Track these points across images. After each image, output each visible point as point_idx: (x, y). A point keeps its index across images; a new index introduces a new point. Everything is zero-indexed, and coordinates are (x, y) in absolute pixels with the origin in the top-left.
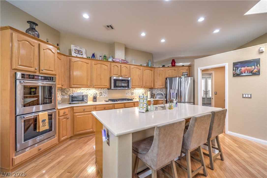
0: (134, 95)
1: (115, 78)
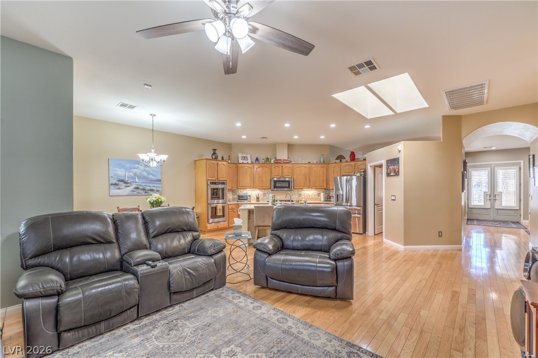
1: (275, 179)
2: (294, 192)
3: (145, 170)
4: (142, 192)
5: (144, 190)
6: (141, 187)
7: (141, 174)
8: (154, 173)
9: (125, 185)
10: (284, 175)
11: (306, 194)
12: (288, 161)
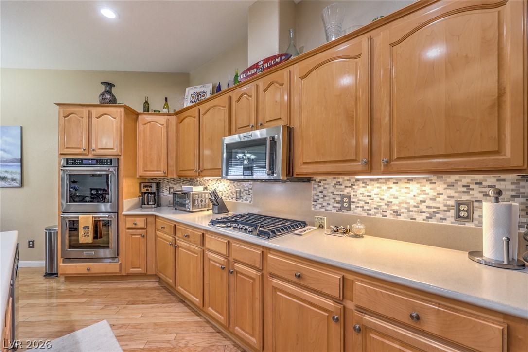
0: (356, 211)
2: (321, 189)
10: (263, 119)
11: (376, 198)
12: (277, 60)
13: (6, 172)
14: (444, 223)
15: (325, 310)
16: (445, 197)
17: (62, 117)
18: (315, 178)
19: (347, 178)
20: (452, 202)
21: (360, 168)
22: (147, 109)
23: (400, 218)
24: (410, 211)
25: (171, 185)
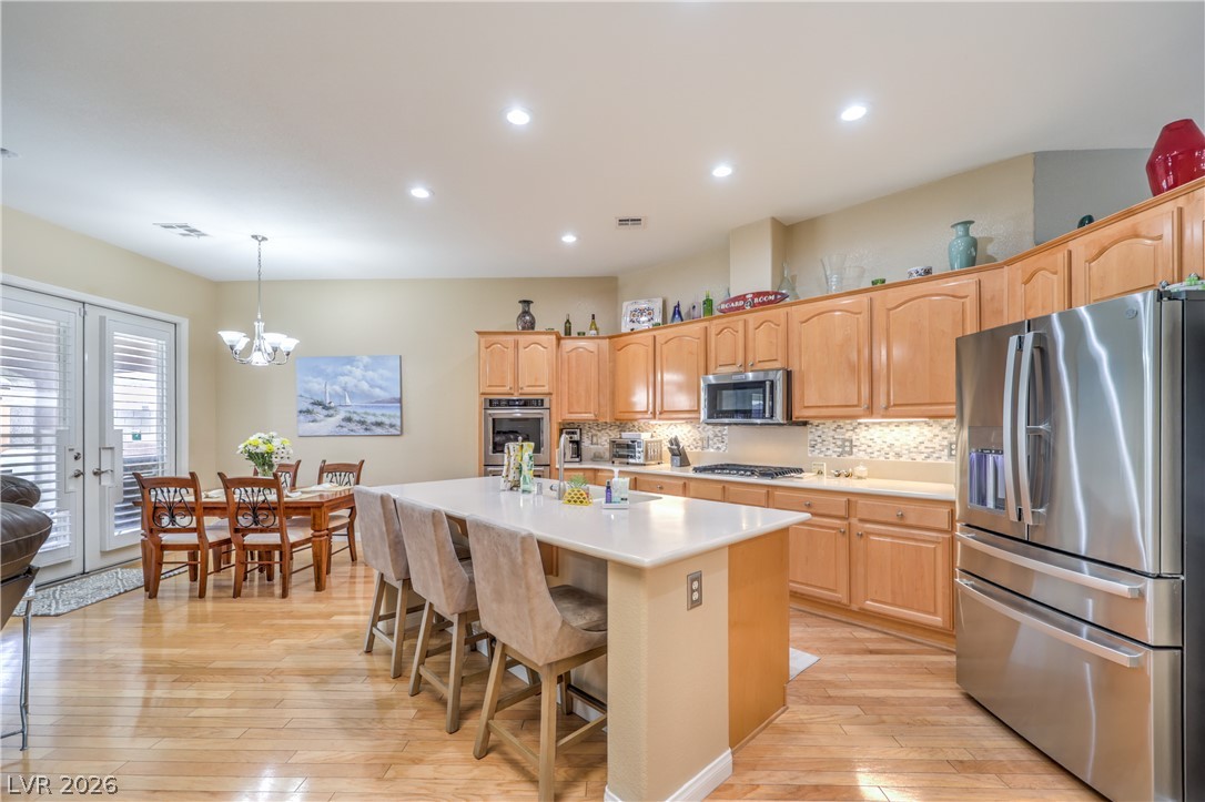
0: (859, 454)
1: (712, 379)
2: (819, 433)
3: (364, 378)
4: (359, 429)
5: (362, 423)
6: (356, 417)
7: (356, 386)
8: (384, 384)
9: (325, 412)
10: (754, 359)
11: (879, 441)
12: (772, 298)
13: (383, 415)
14: (940, 461)
15: (833, 528)
16: (940, 438)
17: (483, 348)
18: (811, 421)
19: (848, 421)
20: (945, 443)
21: (862, 413)
22: (568, 332)
23: (901, 459)
24: (910, 452)
25: (594, 432)
